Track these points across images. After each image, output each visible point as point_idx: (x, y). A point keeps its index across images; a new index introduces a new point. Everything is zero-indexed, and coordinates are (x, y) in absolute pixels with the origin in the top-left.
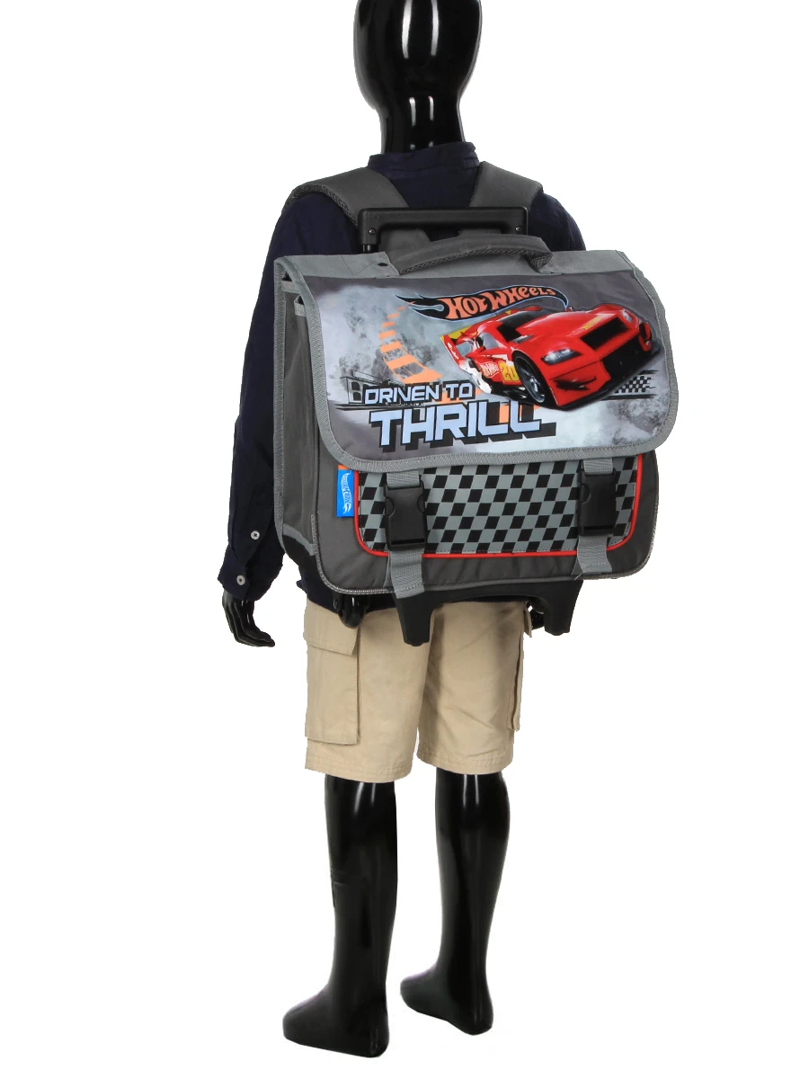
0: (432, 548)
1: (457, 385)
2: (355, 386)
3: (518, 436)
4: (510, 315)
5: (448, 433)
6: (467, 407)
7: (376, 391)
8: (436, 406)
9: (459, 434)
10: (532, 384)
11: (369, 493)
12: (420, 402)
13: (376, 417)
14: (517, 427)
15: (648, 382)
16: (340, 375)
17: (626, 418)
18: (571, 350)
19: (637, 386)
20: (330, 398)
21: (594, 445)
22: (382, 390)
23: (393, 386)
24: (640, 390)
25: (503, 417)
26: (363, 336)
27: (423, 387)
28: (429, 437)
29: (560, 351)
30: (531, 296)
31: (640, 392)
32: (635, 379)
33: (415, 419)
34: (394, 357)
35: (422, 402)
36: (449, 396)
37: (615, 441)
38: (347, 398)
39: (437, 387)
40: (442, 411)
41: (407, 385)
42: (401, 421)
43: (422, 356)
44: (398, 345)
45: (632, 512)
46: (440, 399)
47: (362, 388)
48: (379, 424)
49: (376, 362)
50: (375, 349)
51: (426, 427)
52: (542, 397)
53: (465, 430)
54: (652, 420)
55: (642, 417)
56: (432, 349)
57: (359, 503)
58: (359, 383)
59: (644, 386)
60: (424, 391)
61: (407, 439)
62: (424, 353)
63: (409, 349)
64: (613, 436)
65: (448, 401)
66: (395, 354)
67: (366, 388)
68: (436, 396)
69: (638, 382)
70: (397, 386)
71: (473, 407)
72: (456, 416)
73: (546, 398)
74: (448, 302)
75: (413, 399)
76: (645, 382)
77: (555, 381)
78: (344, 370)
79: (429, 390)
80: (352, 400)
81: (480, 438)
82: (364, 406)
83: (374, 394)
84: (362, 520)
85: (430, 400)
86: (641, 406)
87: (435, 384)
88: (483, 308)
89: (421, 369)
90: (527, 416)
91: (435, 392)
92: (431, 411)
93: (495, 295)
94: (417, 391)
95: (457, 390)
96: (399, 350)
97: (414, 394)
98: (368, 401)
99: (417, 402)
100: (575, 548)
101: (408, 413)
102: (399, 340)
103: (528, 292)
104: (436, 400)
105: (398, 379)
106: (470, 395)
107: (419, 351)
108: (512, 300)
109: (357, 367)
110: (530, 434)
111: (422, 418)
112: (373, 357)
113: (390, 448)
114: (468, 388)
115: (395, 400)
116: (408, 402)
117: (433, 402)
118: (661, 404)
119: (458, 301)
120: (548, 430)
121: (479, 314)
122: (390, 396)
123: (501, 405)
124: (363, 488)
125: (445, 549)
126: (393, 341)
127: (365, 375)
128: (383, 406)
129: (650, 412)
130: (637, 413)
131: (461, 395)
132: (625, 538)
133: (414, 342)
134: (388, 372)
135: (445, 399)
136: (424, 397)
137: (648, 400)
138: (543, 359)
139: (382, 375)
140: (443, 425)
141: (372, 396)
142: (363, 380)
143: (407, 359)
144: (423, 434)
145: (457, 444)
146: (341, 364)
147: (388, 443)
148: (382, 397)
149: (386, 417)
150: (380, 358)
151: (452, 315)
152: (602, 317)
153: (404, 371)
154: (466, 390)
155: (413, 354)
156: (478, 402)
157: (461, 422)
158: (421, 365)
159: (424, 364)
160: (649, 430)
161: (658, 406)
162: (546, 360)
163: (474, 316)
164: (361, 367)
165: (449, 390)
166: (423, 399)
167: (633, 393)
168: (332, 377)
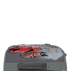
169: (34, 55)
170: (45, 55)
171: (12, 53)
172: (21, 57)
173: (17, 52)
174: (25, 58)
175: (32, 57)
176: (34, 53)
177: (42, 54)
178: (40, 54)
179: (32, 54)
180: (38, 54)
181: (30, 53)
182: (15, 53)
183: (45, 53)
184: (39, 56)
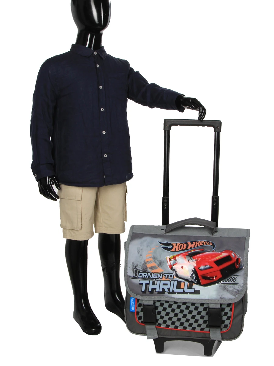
0: (160, 325)
1: (168, 274)
2: (136, 271)
3: (186, 293)
4: (192, 251)
5: (163, 289)
6: (171, 282)
7: (142, 274)
8: (160, 280)
9: (167, 290)
10: (193, 276)
11: (140, 305)
12: (156, 279)
13: (141, 282)
14: (187, 290)
15: (236, 279)
16: (132, 267)
17: (226, 290)
18: (210, 266)
19: (232, 280)
20: (128, 274)
21: (213, 299)
22: (144, 274)
23: (148, 273)
24: (233, 281)
25: (182, 286)
26: (141, 255)
27: (157, 274)
28: (157, 290)
29: (206, 266)
30: (204, 245)
31: (233, 282)
32: (231, 277)
33: (153, 284)
34: (149, 263)
35: (156, 278)
36: (165, 278)
37: (221, 298)
38: (133, 275)
39: (162, 274)
40: (162, 282)
41: (152, 273)
42: (149, 284)
43: (158, 263)
44: (152, 259)
45: (230, 321)
46: (162, 278)
47: (138, 272)
48: (142, 284)
49: (143, 264)
50: (144, 260)
51: (157, 287)
52: (196, 281)
53: (169, 289)
54: (236, 292)
55: (232, 291)
56: (162, 261)
57: (137, 308)
58: (137, 270)
59: (234, 280)
60: (157, 275)
61: (150, 290)
62: (159, 263)
63: (155, 261)
64: (220, 296)
65: (165, 279)
66: (150, 262)
67: (139, 272)
68: (161, 277)
69: (232, 279)
70: (149, 273)
71: (172, 282)
72: (167, 284)
73: (197, 281)
74: (174, 245)
75: (154, 277)
76: (235, 279)
77: (202, 276)
78: (133, 266)
79: (159, 275)
80: (134, 276)
81: (174, 293)
82: (137, 278)
83: (141, 274)
84: (138, 313)
85: (159, 278)
86: (233, 287)
87: (161, 273)
88: (185, 248)
89: (157, 268)
90: (190, 287)
91: (161, 275)
92: (158, 282)
93: (192, 243)
94: (155, 275)
95: (168, 276)
96: (151, 261)
97: (154, 276)
98: (139, 277)
99: (155, 278)
100: (209, 331)
101: (151, 282)
102: (152, 258)
103: (203, 243)
104: (161, 279)
105: (149, 270)
106: (172, 278)
107: (158, 262)
108: (196, 246)
109: (137, 265)
110: (191, 293)
111: (156, 284)
112: (143, 262)
113: (144, 292)
114: (172, 276)
115: (148, 277)
116: (152, 278)
117: (160, 279)
118: (240, 287)
119: (178, 244)
120: (197, 292)
121: (182, 250)
122: (146, 275)
123: (182, 282)
124: (138, 303)
125: (164, 326)
126: (150, 258)
127: (139, 268)
128: (144, 279)
129: (236, 289)
130: (231, 289)
131: (169, 278)
132: (228, 329)
133: (157, 258)
134: (146, 268)
135: (164, 279)
136: (157, 277)
137: (235, 285)
138: (199, 268)
139: (145, 268)
140: (162, 287)
141: (141, 275)
142: (138, 270)
143: (153, 264)
144: (155, 289)
145: (166, 294)
146: (132, 264)
147: (144, 291)
148: (144, 276)
149: (144, 282)
150: (145, 263)
151: (173, 250)
152: (225, 254)
153: (152, 268)
154: (171, 276)
155: (155, 262)
156: (174, 281)
157: (168, 287)
158: (158, 267)
159: (159, 266)
160: (235, 295)
161: (239, 287)
162: (200, 268)
163: (180, 251)
164: (139, 265)
165: (165, 276)
166: (157, 278)
167: (230, 282)
168: (130, 268)
169: (185, 245)
170: (164, 244)
171: (232, 252)
172: (213, 243)
173: (221, 254)
174: (204, 241)
175: (189, 243)
176: (186, 249)
177: (170, 247)
178: (175, 247)
179: (189, 247)
180: (177, 247)
181: (194, 250)
182: (226, 251)
183: (164, 248)
184: (176, 244)
